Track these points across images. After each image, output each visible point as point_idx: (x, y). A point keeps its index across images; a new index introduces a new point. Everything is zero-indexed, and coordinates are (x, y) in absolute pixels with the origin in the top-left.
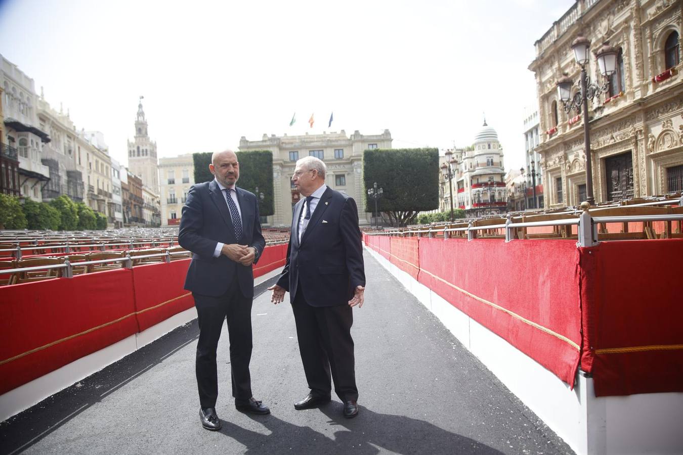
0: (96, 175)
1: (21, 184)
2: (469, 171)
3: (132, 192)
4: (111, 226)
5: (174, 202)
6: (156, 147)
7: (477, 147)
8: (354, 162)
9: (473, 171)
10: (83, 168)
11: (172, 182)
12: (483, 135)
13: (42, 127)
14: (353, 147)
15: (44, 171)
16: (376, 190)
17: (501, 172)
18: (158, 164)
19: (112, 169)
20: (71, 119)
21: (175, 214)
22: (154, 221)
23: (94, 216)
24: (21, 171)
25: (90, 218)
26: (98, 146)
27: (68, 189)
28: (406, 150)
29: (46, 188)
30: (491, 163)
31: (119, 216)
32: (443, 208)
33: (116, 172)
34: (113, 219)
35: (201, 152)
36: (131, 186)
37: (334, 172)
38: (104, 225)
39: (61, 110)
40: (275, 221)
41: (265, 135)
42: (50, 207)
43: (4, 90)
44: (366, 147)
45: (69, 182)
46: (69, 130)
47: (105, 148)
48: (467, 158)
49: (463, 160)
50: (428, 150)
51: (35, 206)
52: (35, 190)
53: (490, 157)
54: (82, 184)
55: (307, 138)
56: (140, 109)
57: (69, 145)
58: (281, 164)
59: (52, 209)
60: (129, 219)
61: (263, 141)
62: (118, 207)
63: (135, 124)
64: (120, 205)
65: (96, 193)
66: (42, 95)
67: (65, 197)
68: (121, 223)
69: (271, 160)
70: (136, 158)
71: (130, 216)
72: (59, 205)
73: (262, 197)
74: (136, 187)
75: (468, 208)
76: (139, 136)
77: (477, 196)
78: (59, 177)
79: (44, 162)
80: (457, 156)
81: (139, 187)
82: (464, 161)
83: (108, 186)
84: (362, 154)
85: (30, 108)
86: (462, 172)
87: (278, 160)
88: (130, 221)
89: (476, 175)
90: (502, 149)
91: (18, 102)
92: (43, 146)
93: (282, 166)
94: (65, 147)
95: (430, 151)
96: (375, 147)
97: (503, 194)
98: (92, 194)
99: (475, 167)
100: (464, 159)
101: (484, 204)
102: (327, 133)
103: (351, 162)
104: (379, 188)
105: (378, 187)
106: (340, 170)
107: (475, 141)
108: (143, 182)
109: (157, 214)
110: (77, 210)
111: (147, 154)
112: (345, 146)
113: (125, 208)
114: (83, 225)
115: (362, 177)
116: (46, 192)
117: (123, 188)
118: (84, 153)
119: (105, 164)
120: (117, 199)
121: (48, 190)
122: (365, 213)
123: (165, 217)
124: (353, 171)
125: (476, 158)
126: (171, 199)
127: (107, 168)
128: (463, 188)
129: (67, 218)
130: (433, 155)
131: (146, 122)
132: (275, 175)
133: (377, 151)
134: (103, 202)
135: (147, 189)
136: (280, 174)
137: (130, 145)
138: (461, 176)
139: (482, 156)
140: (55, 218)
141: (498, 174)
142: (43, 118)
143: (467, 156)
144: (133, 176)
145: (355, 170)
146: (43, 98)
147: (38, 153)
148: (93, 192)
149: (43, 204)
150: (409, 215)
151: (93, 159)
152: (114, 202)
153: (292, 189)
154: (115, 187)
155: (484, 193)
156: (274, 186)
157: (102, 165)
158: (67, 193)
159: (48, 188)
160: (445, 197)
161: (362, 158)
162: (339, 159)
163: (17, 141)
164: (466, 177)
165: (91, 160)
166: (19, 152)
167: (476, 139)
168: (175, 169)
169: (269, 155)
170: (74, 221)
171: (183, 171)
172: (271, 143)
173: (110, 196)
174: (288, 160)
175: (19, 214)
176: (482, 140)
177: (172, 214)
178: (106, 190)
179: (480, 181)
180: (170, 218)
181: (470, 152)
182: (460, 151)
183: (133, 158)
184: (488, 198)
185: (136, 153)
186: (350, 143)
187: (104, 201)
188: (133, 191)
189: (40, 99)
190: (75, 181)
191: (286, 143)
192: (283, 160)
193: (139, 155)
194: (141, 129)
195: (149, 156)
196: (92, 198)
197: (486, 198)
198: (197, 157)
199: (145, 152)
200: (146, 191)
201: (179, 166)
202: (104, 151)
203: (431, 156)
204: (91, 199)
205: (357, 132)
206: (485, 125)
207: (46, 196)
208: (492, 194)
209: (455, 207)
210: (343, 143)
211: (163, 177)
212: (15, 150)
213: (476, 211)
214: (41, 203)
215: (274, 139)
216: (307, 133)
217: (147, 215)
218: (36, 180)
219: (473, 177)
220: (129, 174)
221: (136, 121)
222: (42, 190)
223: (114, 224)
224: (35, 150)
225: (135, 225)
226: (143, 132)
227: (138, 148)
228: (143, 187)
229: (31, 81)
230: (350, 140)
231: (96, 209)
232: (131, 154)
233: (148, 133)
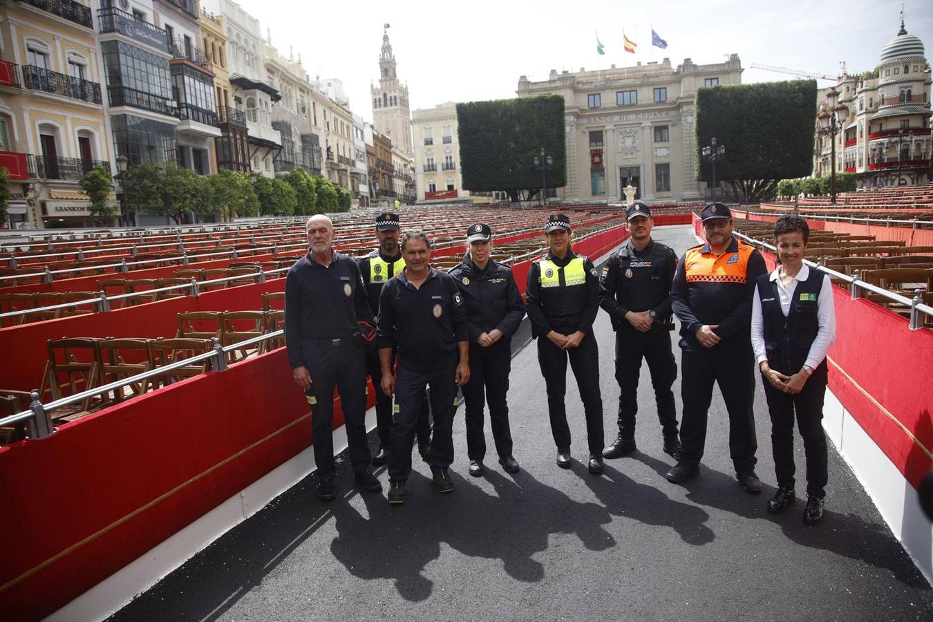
0: (335, 138)
1: (251, 155)
2: (866, 113)
3: (379, 157)
4: (355, 203)
5: (433, 170)
6: (408, 93)
7: (884, 72)
8: (682, 107)
9: (874, 112)
10: (320, 129)
11: (429, 142)
12: (897, 51)
13: (271, 80)
14: (682, 84)
15: (275, 137)
16: (714, 149)
17: (924, 110)
18: (411, 118)
19: (355, 128)
20: (304, 66)
21: (434, 186)
22: (407, 194)
23: (335, 193)
24: (250, 140)
25: (330, 195)
26: (336, 98)
27: (304, 158)
28: (763, 86)
29: (278, 159)
30: (906, 97)
31: (364, 189)
32: (821, 171)
33: (359, 132)
34: (357, 193)
35: (466, 101)
36: (378, 148)
37: (652, 122)
38: (346, 203)
39: (292, 56)
40: (566, 194)
41: (553, 72)
42: (284, 184)
43: (228, 39)
44: (701, 84)
45: (304, 149)
46: (301, 82)
47: (345, 101)
48: (866, 90)
49: (857, 94)
50: (799, 83)
51: (267, 184)
52: (266, 161)
53: (906, 87)
54: (319, 151)
55: (613, 74)
56: (386, 42)
57: (302, 102)
58: (576, 112)
59: (286, 186)
60: (376, 193)
61: (550, 82)
62: (362, 178)
63: (380, 64)
64: (365, 175)
65: (336, 161)
66: (269, 39)
67: (300, 170)
68: (367, 197)
69: (562, 108)
70: (383, 109)
71: (378, 188)
72: (293, 180)
73: (550, 161)
74: (385, 149)
75: (860, 170)
76: (385, 80)
77: (877, 152)
78: (293, 143)
79: (276, 125)
80: (848, 88)
81: (388, 150)
82: (860, 96)
83: (350, 150)
84: (696, 94)
85: (257, 58)
86: (854, 114)
87: (572, 108)
88: (378, 195)
89: (879, 119)
90: (930, 72)
91: (243, 52)
92: (272, 106)
93: (577, 116)
94: (297, 104)
95: (803, 85)
96: (715, 83)
97: (924, 147)
98: (331, 163)
99: (877, 105)
100: (860, 93)
101: (889, 164)
102: (643, 64)
103: (679, 107)
104: (720, 146)
105: (718, 144)
106: (661, 118)
107: (880, 63)
108: (393, 143)
109: (411, 185)
110: (315, 186)
111: (396, 104)
112: (670, 83)
113: (371, 178)
114: (323, 206)
115: (694, 131)
116: (279, 163)
117: (368, 152)
118: (320, 110)
119: (346, 123)
120: (362, 167)
121: (281, 161)
122: (696, 182)
123: (422, 189)
124: (680, 120)
125: (880, 90)
126: (429, 166)
127: (348, 127)
128: (855, 139)
129: (305, 196)
130: (808, 90)
131: (394, 60)
132: (568, 129)
133: (718, 89)
134: (345, 173)
135: (398, 152)
136: (574, 128)
137: (374, 92)
138: (852, 122)
139: (891, 86)
140: (291, 197)
141: (918, 114)
142: (271, 69)
143: (864, 88)
144: (380, 136)
145: (683, 119)
146: (270, 43)
147: (268, 115)
148: (333, 160)
149: (277, 180)
150: (764, 185)
151: (331, 117)
152: (358, 171)
153: (592, 148)
154: (358, 150)
155: (891, 146)
156: (567, 144)
157: (342, 124)
158: (302, 164)
159: (281, 158)
160: (823, 153)
161: (695, 100)
162: (660, 102)
163: (244, 101)
164: (861, 122)
165: (328, 120)
166: (246, 115)
167: (882, 59)
168: (432, 124)
169: (560, 100)
170: (313, 200)
171: (444, 127)
172: (562, 84)
173: (353, 164)
174: (586, 108)
175: (251, 195)
176: (895, 59)
177: (430, 186)
178: (347, 156)
179: (884, 128)
180: (428, 190)
181: (871, 81)
182: (853, 80)
183: (378, 109)
184: (896, 153)
185: (382, 103)
186: (678, 77)
187: (346, 171)
188: (381, 155)
189: (267, 44)
190: (310, 147)
191: (583, 83)
192: (578, 107)
193: (386, 105)
194: (388, 69)
195: (398, 106)
196: (332, 168)
197: (892, 155)
198: (461, 109)
199: (394, 101)
200: (396, 155)
201: (439, 120)
202: (343, 105)
203: (804, 93)
204: (330, 169)
205: (688, 60)
206: (903, 32)
207: (279, 167)
208: (905, 147)
209: (840, 169)
210: (666, 78)
211: (417, 134)
212: (243, 114)
213: (874, 175)
214: (274, 180)
215: (566, 77)
216: (613, 66)
217: (399, 186)
218: (266, 149)
219: (872, 122)
220: (375, 133)
221: (380, 59)
222: (274, 161)
223: (358, 200)
224: (264, 111)
225: (384, 201)
226: (391, 73)
227: (385, 95)
228: (393, 149)
229: (255, 22)
230: (677, 73)
231: (337, 181)
232: (376, 103)
233: (397, 74)
